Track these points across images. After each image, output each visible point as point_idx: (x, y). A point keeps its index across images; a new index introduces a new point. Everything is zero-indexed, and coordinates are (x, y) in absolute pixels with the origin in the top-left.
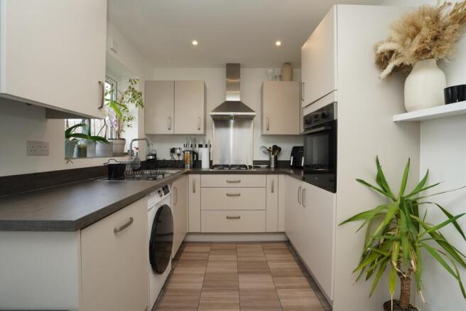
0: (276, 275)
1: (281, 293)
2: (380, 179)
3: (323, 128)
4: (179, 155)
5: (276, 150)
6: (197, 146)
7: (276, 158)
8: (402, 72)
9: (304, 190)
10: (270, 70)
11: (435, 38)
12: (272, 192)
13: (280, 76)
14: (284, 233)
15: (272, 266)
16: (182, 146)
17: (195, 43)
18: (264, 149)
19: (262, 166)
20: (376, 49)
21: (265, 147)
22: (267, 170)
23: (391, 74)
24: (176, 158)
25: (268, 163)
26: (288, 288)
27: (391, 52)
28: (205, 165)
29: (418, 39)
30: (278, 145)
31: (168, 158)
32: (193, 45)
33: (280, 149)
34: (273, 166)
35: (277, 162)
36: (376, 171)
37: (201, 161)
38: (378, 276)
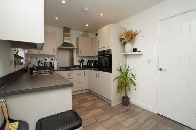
0: (92, 101)
1: (96, 104)
2: (120, 68)
3: (108, 56)
4: (42, 64)
5: (82, 61)
6: (51, 60)
7: (82, 64)
8: (125, 44)
9: (99, 74)
10: (81, 33)
11: (132, 38)
12: (84, 75)
13: (84, 35)
14: (88, 89)
15: (89, 99)
16: (43, 60)
17: (56, 18)
18: (78, 61)
19: (77, 67)
20: (120, 37)
21: (78, 60)
22: (79, 68)
23: (123, 44)
24: (41, 65)
25: (80, 66)
26: (97, 103)
27: (123, 38)
28: (56, 68)
29: (129, 37)
30: (83, 60)
31: (37, 65)
32: (56, 19)
33: (84, 61)
34: (81, 67)
35: (83, 65)
36: (120, 67)
37: (54, 66)
38: (121, 92)
